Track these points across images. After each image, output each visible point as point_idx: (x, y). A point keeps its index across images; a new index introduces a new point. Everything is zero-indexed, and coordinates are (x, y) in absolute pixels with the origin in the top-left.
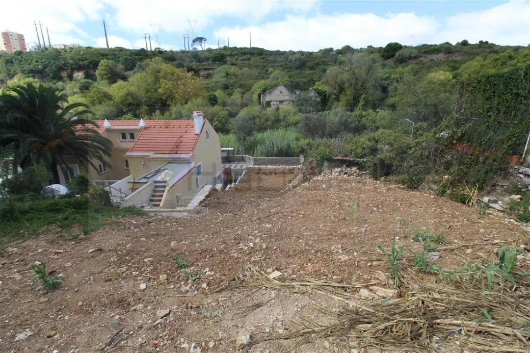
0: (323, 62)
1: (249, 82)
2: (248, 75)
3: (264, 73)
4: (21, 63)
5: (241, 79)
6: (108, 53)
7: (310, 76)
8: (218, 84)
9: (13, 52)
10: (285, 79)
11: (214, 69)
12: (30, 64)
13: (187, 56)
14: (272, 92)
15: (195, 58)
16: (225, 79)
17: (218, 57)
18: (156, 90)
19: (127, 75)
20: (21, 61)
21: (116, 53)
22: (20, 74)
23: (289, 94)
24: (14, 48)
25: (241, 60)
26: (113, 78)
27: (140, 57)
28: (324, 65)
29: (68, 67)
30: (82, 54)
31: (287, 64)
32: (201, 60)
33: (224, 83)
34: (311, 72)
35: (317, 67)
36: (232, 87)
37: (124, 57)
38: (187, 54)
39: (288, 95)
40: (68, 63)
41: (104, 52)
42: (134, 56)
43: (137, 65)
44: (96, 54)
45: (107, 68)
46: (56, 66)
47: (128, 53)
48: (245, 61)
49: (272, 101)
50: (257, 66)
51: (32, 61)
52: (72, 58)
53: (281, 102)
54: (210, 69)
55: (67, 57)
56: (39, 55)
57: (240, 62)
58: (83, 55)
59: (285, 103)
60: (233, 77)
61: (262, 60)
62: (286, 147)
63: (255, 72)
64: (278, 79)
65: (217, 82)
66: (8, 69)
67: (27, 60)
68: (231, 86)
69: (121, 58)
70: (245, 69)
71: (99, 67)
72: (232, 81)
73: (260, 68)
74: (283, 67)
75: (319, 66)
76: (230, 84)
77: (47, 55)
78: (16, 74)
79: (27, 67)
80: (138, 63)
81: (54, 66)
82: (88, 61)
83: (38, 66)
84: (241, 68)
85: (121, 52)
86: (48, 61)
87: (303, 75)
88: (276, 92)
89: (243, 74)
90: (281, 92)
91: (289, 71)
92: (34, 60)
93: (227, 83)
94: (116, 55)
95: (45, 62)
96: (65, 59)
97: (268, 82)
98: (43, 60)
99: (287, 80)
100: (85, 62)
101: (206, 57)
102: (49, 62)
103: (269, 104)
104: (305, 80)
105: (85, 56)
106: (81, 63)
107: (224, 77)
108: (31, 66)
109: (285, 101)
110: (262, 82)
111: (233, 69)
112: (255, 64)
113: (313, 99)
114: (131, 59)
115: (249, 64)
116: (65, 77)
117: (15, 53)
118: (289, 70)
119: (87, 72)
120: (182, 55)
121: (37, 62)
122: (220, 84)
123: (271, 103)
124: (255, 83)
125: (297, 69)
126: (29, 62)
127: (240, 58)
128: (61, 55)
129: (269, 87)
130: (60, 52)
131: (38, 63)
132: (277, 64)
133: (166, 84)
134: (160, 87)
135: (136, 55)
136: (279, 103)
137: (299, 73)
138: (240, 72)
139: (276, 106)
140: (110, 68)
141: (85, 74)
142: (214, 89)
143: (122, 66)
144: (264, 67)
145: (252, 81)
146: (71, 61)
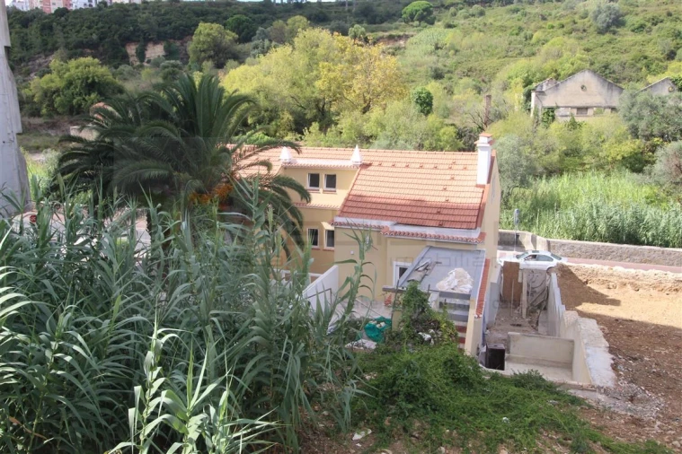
0: (669, 14)
1: (489, 63)
2: (484, 48)
3: (520, 43)
4: (65, 30)
5: (471, 56)
6: (206, 11)
7: (637, 48)
8: (418, 69)
9: (53, 12)
10: (578, 55)
11: (407, 37)
12: (78, 32)
13: (349, 11)
14: (561, 86)
15: (366, 16)
16: (434, 58)
17: (417, 11)
18: (310, 83)
19: (239, 52)
20: (64, 27)
21: (221, 9)
22: (62, 48)
23: (604, 91)
24: (54, 4)
25: (466, 17)
26: (216, 58)
27: (263, 16)
28: (672, 21)
29: (139, 36)
30: (163, 12)
31: (575, 23)
32: (378, 19)
33: (434, 66)
34: (639, 37)
35: (655, 28)
36: (449, 75)
37: (235, 16)
38: (350, 7)
39: (600, 94)
40: (139, 30)
41: (200, 8)
42: (251, 15)
43: (258, 32)
44: (186, 14)
45: (209, 40)
46: (120, 35)
47: (241, 9)
48: (473, 18)
49: (558, 107)
50: (503, 29)
51: (82, 26)
52: (147, 21)
53: (582, 110)
54: (400, 37)
55: (139, 20)
56: (94, 16)
57: (462, 21)
58: (165, 14)
59: (590, 112)
60: (452, 52)
61: (515, 15)
62: (629, 220)
63: (500, 41)
64: (559, 55)
65: (416, 65)
66: (44, 40)
67: (74, 25)
68: (449, 72)
69: (230, 20)
70: (476, 36)
71: (194, 37)
72: (449, 62)
73: (509, 31)
74: (564, 29)
75: (659, 25)
76: (447, 69)
77: (107, 16)
78: (57, 49)
79: (74, 38)
80: (260, 28)
81: (116, 37)
82: (173, 24)
83: (91, 34)
84: (466, 33)
85: (228, 8)
86: (107, 26)
87: (618, 46)
88: (572, 85)
89: (472, 46)
90: (583, 87)
91: (581, 38)
92: (86, 25)
93: (440, 65)
94: (219, 13)
95: (102, 28)
96: (134, 23)
97: (535, 62)
98: (100, 25)
99: (581, 59)
100: (167, 28)
101: (388, 12)
102: (109, 28)
103: (550, 114)
104: (626, 57)
105: (168, 17)
106: (162, 29)
107: (431, 53)
108: (81, 35)
109: (592, 107)
110: (522, 63)
111: (449, 37)
112: (499, 24)
113: (671, 103)
114: (247, 21)
115: (485, 24)
116: (132, 56)
117: (56, 11)
118: (580, 34)
119: (170, 46)
120: (341, 8)
121: (89, 28)
122: (422, 69)
123: (556, 113)
124: (503, 65)
125: (601, 32)
126: (78, 28)
127: (461, 13)
128: (129, 16)
129: (538, 75)
130: (128, 11)
131: (92, 30)
132: (550, 23)
133: (329, 70)
134: (317, 77)
135: (255, 13)
136: (575, 111)
137: (609, 42)
138: (466, 41)
139: (568, 119)
140: (214, 39)
141: (166, 49)
142: (411, 78)
143: (234, 34)
144: (520, 29)
145: (495, 62)
146: (145, 27)
